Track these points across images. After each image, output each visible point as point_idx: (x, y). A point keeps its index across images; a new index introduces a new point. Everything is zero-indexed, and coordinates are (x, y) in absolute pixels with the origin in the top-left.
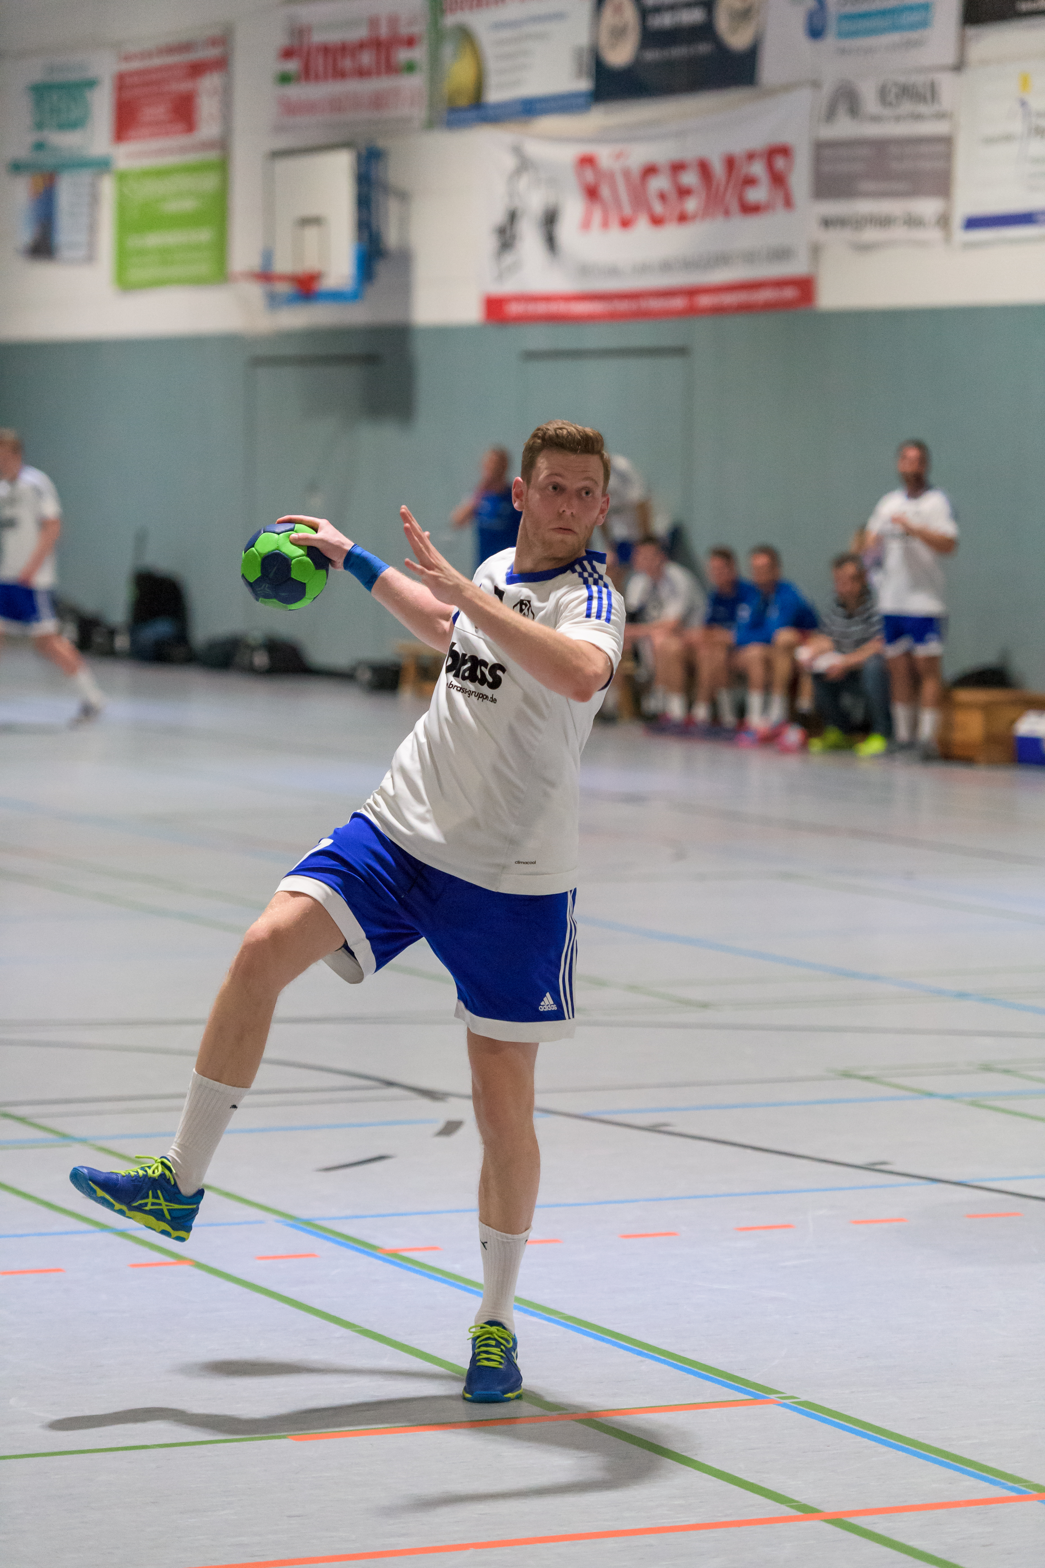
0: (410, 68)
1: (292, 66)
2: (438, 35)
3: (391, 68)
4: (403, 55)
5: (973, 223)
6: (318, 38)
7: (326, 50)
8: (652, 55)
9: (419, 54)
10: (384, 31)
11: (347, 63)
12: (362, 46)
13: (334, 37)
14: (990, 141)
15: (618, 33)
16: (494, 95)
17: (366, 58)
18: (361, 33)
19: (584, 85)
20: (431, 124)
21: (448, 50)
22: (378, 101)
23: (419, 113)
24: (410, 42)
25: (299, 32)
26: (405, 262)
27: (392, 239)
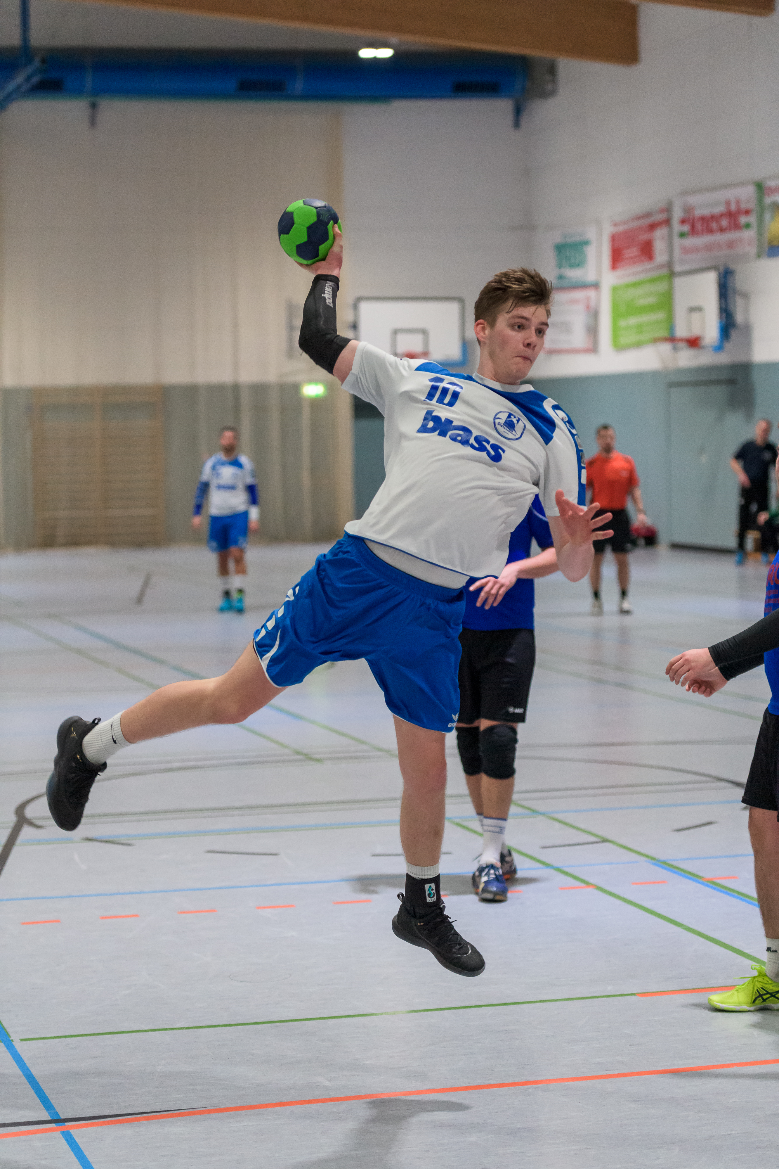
0: (748, 226)
1: (686, 228)
2: (762, 208)
3: (737, 227)
4: (743, 220)
6: (698, 213)
7: (703, 219)
9: (752, 219)
10: (733, 207)
11: (714, 225)
12: (722, 215)
13: (706, 212)
17: (724, 222)
18: (720, 209)
20: (759, 256)
21: (767, 216)
22: (731, 245)
23: (753, 250)
24: (747, 212)
25: (688, 210)
26: (747, 329)
27: (739, 318)
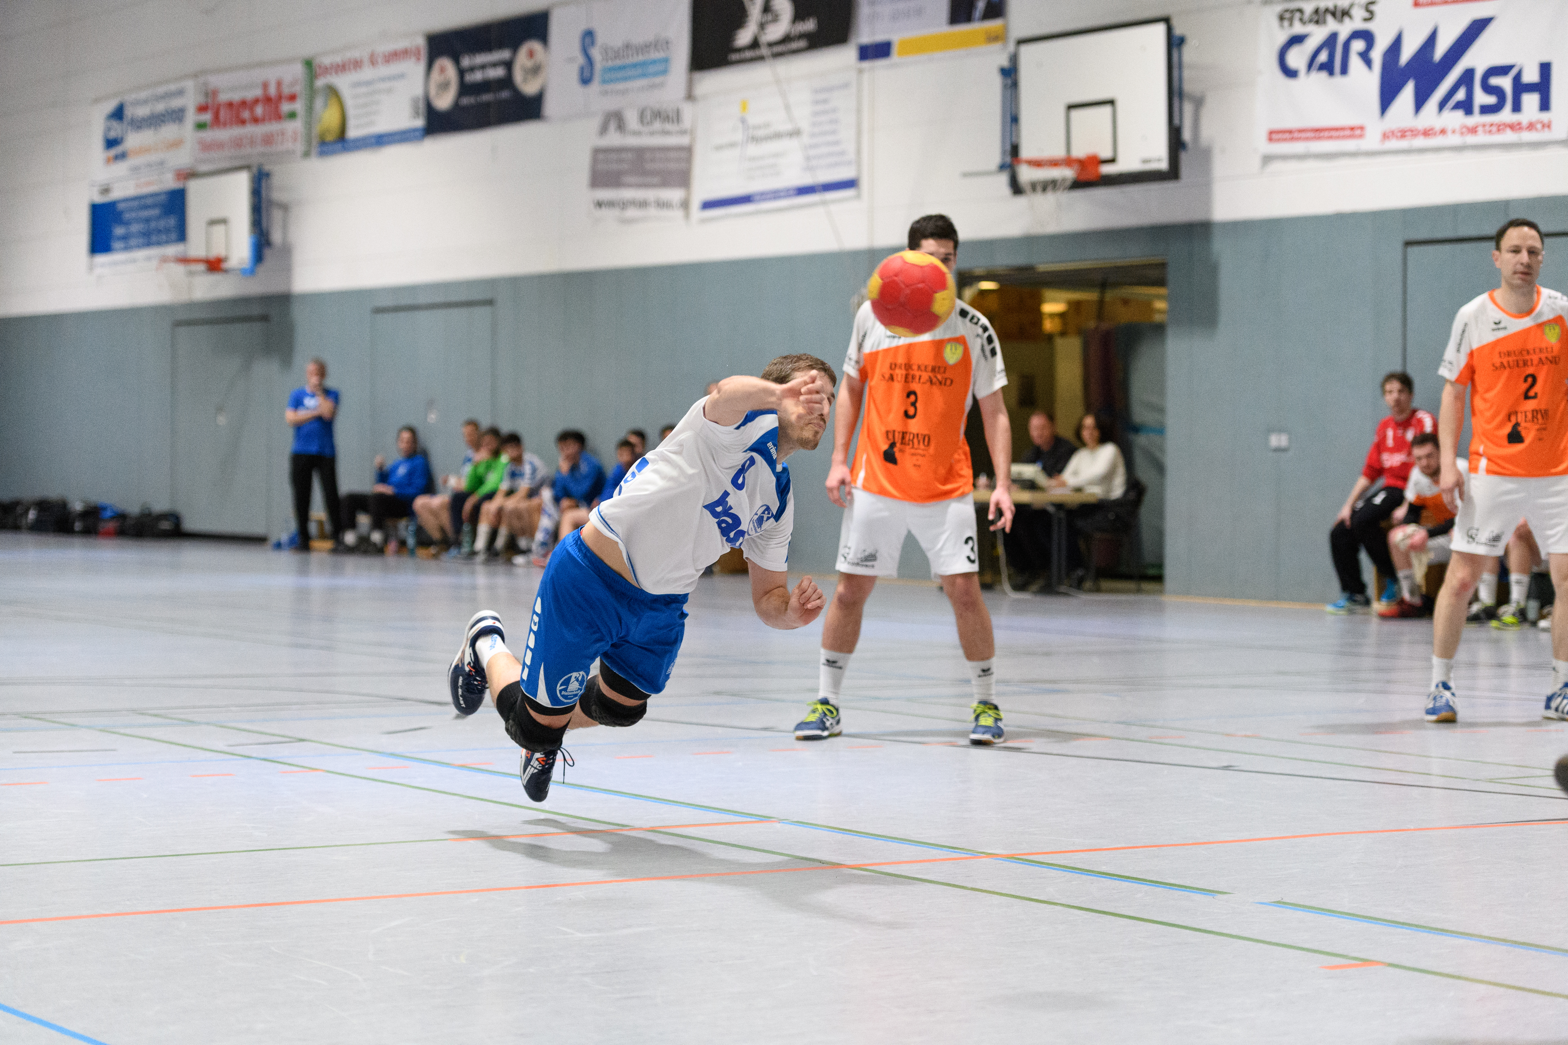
0: (292, 115)
1: (207, 117)
2: (312, 92)
3: (278, 117)
4: (286, 107)
5: (708, 205)
6: (223, 97)
7: (230, 105)
8: (466, 101)
9: (298, 106)
10: (272, 91)
11: (246, 114)
12: (256, 101)
13: (236, 97)
14: (719, 148)
15: (444, 86)
16: (352, 133)
18: (258, 92)
19: (420, 123)
20: (307, 154)
21: (319, 102)
22: (268, 140)
23: (300, 147)
24: (292, 98)
25: (211, 94)
26: (287, 251)
27: (276, 236)
